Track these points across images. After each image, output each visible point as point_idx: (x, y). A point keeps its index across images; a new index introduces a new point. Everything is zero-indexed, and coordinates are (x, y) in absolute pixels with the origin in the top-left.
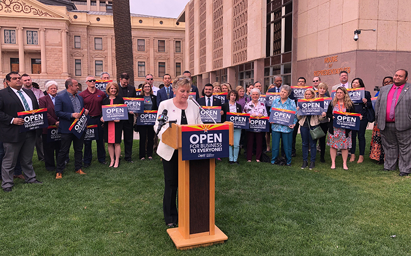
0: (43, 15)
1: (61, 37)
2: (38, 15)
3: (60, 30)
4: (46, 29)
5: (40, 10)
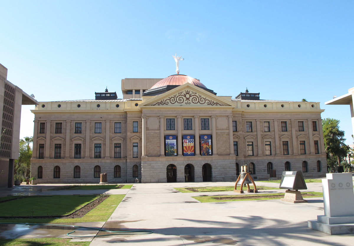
1: (229, 122)
2: (210, 105)
3: (227, 116)
4: (217, 116)
5: (213, 100)
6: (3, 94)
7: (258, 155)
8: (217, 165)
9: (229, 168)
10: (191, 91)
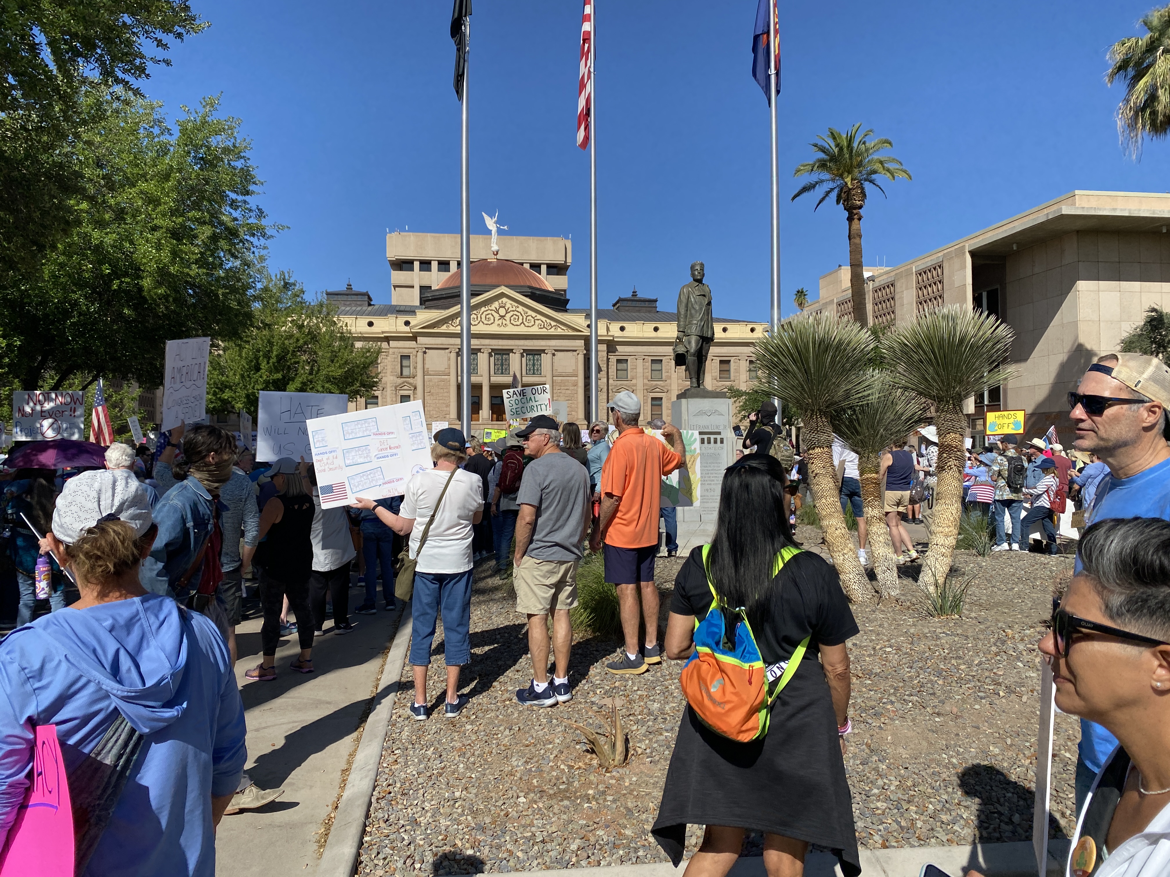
0: (553, 330)
1: (577, 362)
2: (544, 330)
3: (575, 351)
4: (556, 350)
5: (548, 321)
10: (509, 303)
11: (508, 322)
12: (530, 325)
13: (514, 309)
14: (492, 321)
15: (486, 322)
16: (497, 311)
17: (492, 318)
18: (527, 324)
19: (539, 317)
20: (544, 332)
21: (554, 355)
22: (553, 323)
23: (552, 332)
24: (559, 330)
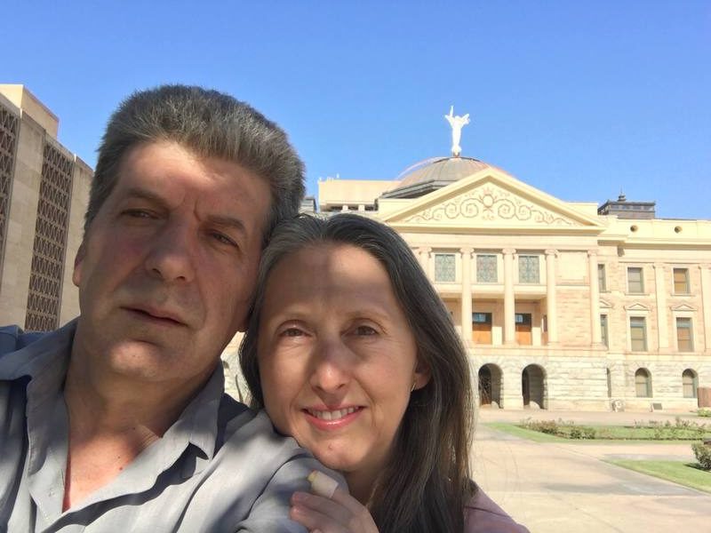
0: (555, 223)
1: (589, 266)
2: (544, 223)
3: (586, 251)
4: (559, 251)
5: (550, 213)
6: (39, 170)
7: (658, 350)
8: (559, 370)
9: (590, 379)
10: (496, 190)
11: (496, 214)
12: (525, 217)
13: (503, 197)
14: (475, 213)
15: (467, 214)
16: (481, 201)
17: (475, 209)
18: (520, 217)
19: (537, 207)
20: (543, 226)
21: (556, 256)
22: (556, 215)
23: (554, 226)
24: (563, 223)
